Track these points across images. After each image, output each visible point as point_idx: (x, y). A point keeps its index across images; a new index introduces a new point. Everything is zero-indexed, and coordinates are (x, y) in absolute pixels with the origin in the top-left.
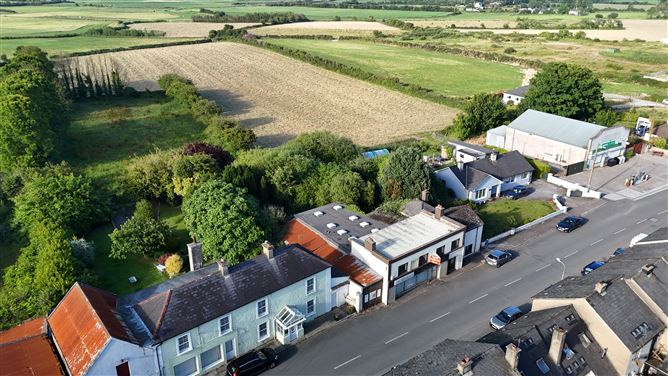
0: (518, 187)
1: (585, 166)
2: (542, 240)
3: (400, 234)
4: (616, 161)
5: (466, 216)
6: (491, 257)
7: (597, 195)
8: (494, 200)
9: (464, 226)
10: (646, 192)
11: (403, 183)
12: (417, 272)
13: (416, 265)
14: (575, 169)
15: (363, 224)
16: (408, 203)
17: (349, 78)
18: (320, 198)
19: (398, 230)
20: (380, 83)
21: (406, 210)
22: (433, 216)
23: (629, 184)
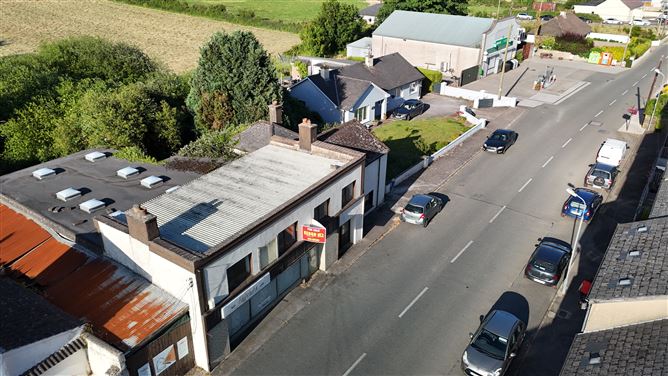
0: (410, 102)
1: (480, 72)
2: (472, 170)
3: (229, 188)
4: (509, 66)
5: (356, 139)
6: (409, 208)
7: (510, 102)
8: (380, 123)
9: (361, 155)
10: (562, 95)
11: (230, 98)
12: (275, 270)
13: (274, 255)
14: (469, 77)
15: (147, 182)
16: (246, 129)
17: (160, 11)
18: (60, 144)
19: (224, 182)
20: (202, 14)
21: (241, 144)
22: (297, 145)
23: (538, 87)
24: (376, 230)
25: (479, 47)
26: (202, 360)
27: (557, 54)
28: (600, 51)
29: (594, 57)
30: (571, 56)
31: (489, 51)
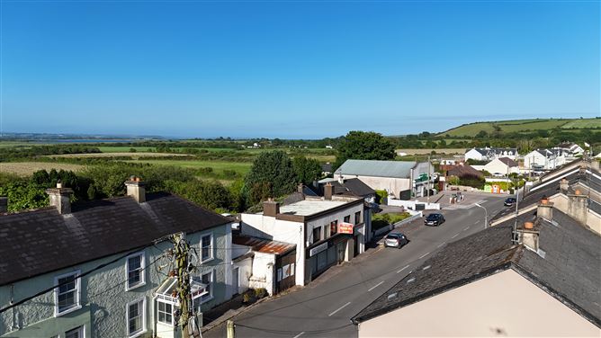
1: (412, 194)
2: (421, 231)
4: (431, 193)
7: (436, 207)
10: (469, 206)
11: (272, 185)
12: (330, 243)
14: (405, 195)
22: (323, 198)
23: (453, 202)
24: (370, 250)
25: (409, 177)
26: (300, 280)
27: (462, 188)
28: (490, 184)
29: (488, 189)
30: (472, 189)
31: (417, 181)
